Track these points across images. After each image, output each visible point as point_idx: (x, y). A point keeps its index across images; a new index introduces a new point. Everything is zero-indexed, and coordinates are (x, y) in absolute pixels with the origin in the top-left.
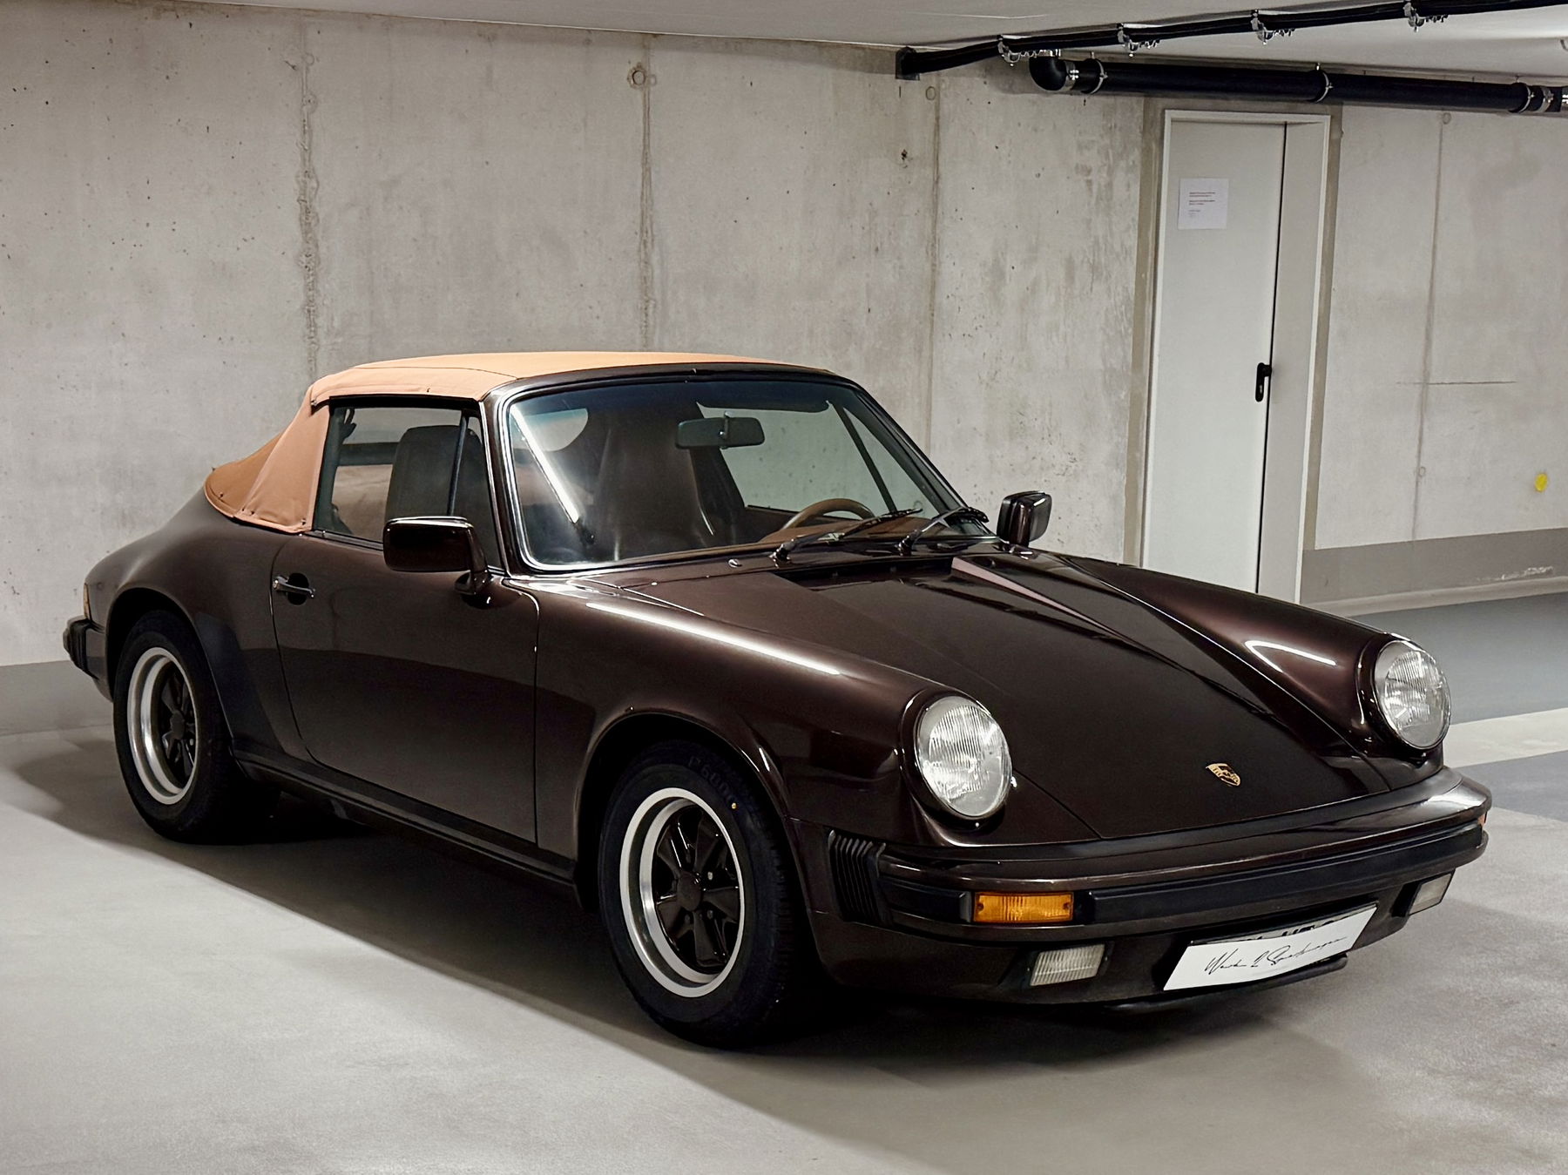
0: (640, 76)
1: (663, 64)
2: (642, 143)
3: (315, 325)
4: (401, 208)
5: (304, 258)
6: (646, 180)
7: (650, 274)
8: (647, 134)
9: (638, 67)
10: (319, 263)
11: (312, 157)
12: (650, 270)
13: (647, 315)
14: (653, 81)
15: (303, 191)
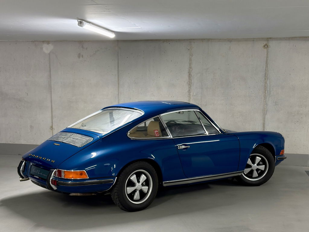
0: (266, 46)
1: (272, 44)
2: (266, 59)
3: (190, 94)
4: (209, 73)
5: (189, 83)
6: (267, 66)
7: (266, 85)
8: (267, 57)
9: (266, 45)
10: (192, 83)
11: (192, 65)
12: (266, 84)
13: (265, 93)
14: (269, 47)
15: (189, 71)
